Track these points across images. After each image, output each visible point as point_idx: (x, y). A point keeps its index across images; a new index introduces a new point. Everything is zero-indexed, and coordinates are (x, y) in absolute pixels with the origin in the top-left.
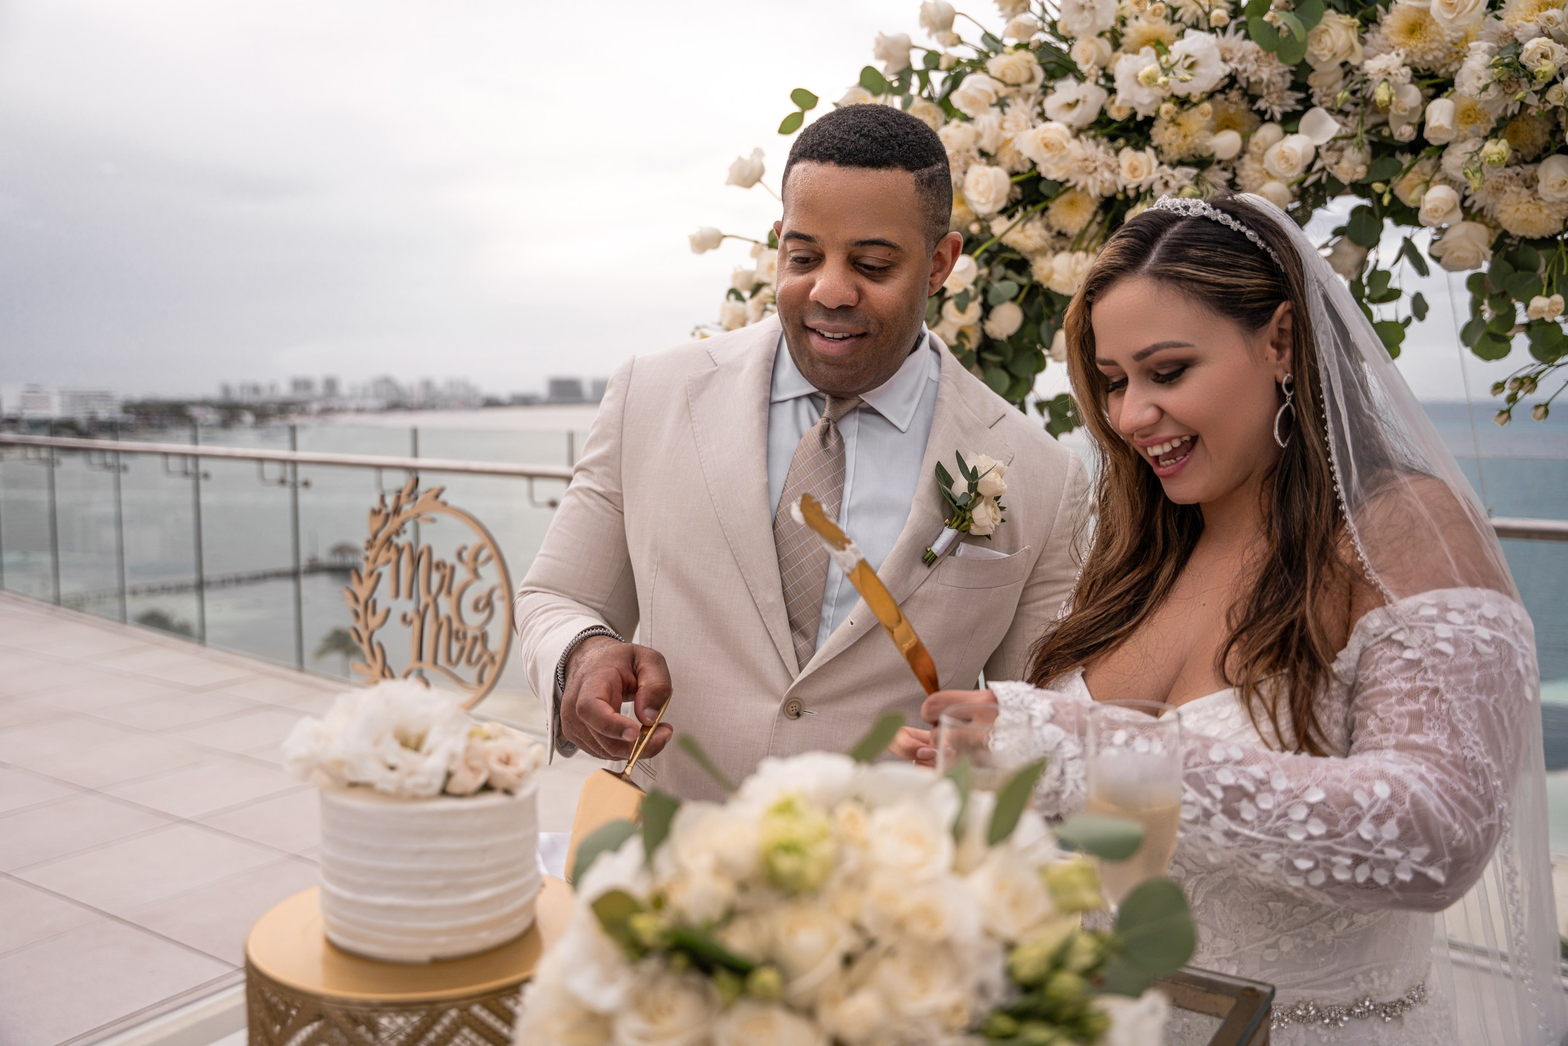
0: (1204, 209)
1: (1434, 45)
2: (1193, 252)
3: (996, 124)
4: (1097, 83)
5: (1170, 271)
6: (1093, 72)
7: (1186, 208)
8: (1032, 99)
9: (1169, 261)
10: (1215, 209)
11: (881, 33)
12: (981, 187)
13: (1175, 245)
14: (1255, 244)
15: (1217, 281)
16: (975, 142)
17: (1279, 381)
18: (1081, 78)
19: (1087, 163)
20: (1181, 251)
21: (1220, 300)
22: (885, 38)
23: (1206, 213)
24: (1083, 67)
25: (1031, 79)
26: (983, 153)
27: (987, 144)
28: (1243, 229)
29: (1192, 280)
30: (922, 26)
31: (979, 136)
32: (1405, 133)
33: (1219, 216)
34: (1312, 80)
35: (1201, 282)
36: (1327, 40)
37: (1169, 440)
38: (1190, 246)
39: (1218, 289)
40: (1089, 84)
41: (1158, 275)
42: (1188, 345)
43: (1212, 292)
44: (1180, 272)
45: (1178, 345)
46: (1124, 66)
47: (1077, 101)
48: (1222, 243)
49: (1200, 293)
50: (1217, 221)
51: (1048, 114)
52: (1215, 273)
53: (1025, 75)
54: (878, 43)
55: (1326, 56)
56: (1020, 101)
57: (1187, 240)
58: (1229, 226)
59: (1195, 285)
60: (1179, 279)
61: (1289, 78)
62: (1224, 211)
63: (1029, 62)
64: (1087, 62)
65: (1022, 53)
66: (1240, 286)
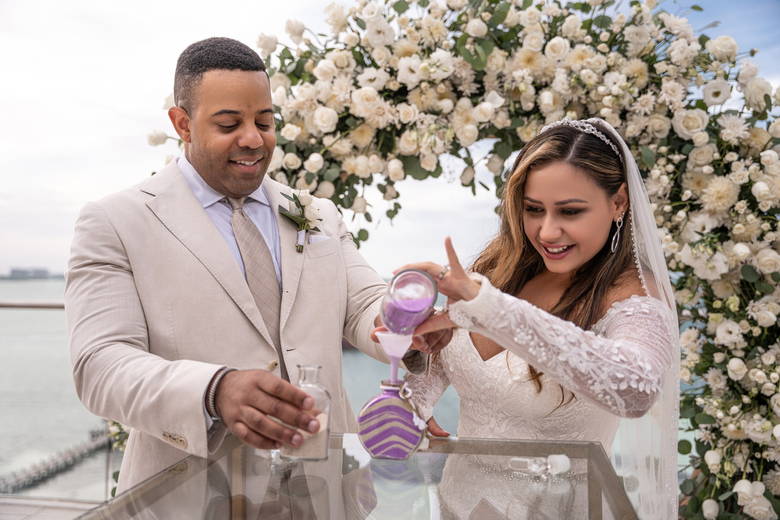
0: (593, 130)
1: (538, 69)
2: (592, 154)
3: (328, 87)
4: (385, 70)
5: (582, 163)
6: (384, 65)
7: (583, 128)
8: (349, 76)
9: (581, 158)
10: (598, 131)
11: (262, 34)
12: (324, 118)
13: (582, 149)
14: (615, 152)
15: (602, 171)
16: (316, 95)
17: (615, 221)
18: (377, 67)
19: (380, 110)
20: (586, 153)
21: (602, 181)
22: (265, 37)
23: (593, 133)
24: (379, 63)
25: (348, 66)
26: (319, 102)
27: (322, 97)
28: (611, 144)
29: (591, 169)
30: (287, 32)
31: (318, 92)
32: (528, 106)
33: (599, 135)
34: (485, 79)
35: (595, 171)
36: (494, 61)
37: (562, 246)
38: (590, 151)
39: (602, 175)
40: (381, 70)
41: (575, 164)
42: (585, 202)
43: (600, 176)
44: (586, 165)
45: (581, 201)
46: (403, 64)
47: (375, 79)
48: (603, 151)
49: (594, 176)
50: (599, 138)
51: (359, 84)
52: (601, 166)
53: (346, 63)
54: (261, 39)
55: (494, 68)
56: (343, 76)
57: (588, 146)
58: (604, 141)
59: (593, 172)
60: (585, 168)
61: (474, 77)
62: (603, 133)
63: (347, 57)
64: (380, 59)
65: (345, 52)
66: (610, 174)
